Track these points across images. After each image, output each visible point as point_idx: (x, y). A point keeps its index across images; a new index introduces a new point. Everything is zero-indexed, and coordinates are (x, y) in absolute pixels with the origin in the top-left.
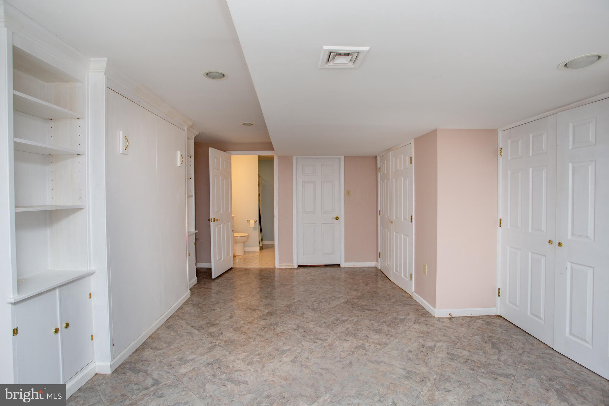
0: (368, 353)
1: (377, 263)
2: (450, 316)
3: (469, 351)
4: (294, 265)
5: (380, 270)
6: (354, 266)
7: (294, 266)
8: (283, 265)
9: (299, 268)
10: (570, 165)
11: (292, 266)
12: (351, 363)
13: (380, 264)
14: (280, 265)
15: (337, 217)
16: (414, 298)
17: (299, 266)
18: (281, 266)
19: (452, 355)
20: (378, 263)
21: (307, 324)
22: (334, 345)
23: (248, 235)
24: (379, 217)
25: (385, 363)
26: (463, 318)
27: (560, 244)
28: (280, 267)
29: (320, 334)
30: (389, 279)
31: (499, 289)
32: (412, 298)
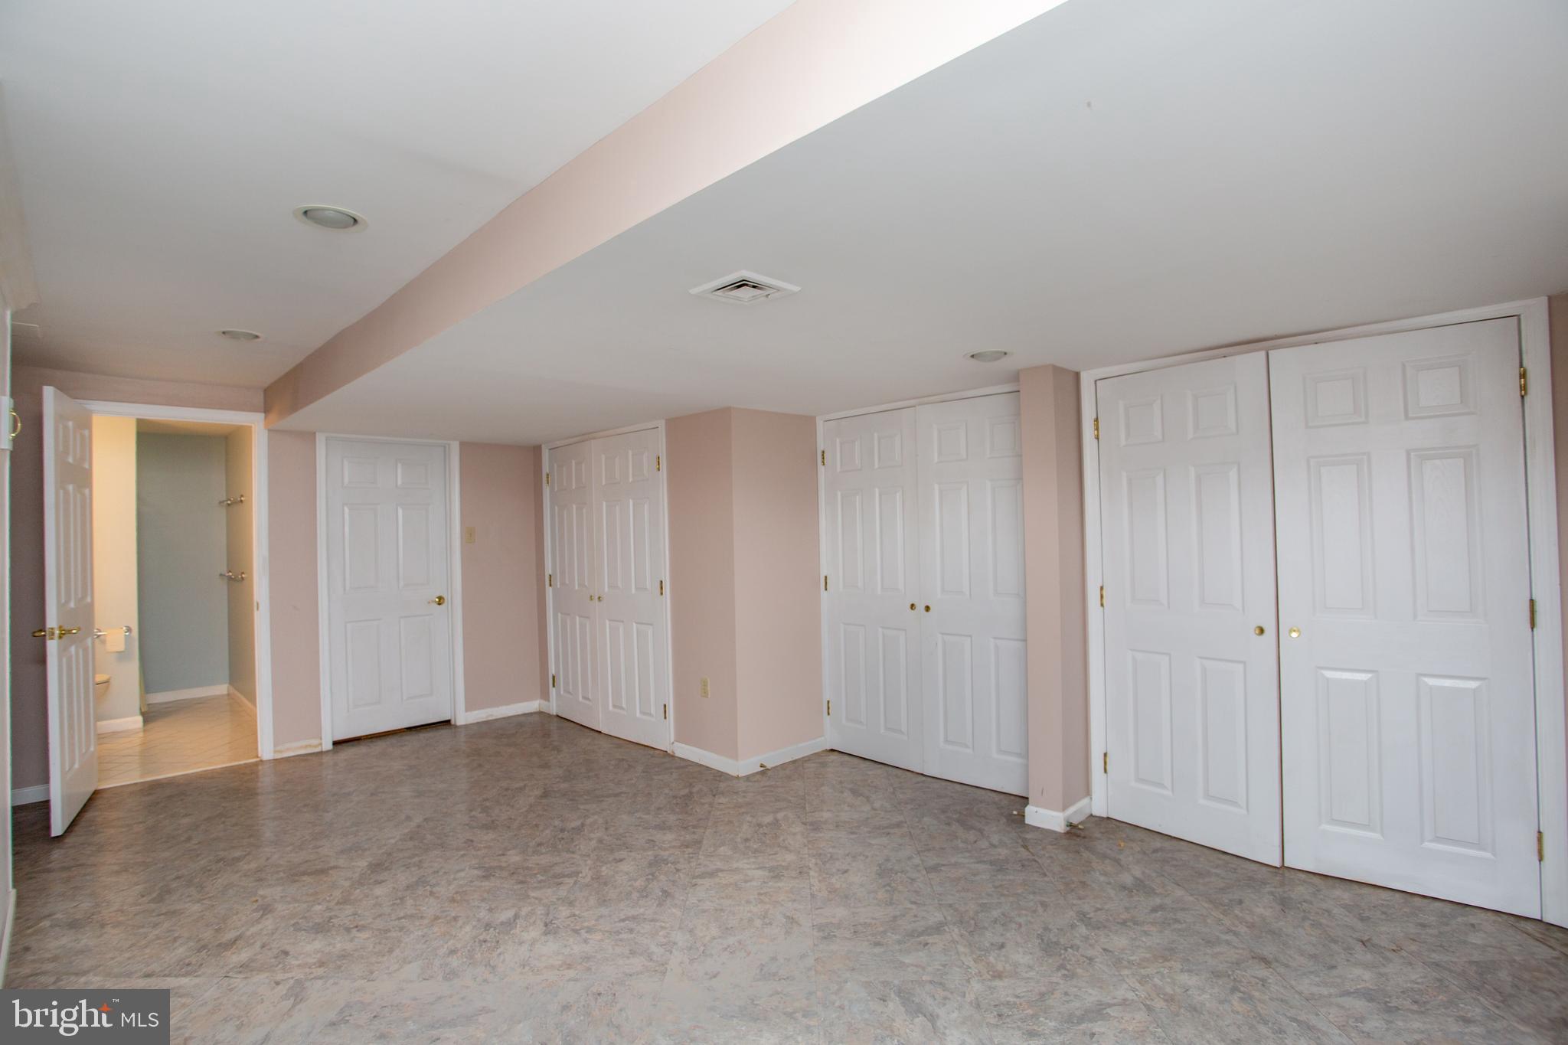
0: (678, 866)
1: (546, 703)
2: (762, 769)
3: (828, 811)
4: (323, 742)
5: (558, 716)
6: (490, 718)
7: (323, 745)
8: (288, 749)
9: (339, 747)
10: (936, 487)
11: (316, 746)
12: (664, 892)
13: (555, 705)
14: (278, 748)
15: (440, 598)
16: (677, 755)
17: (335, 743)
18: (280, 752)
19: (812, 824)
20: (549, 701)
21: (503, 859)
22: (602, 876)
23: (109, 679)
24: (549, 592)
25: (722, 871)
26: (783, 766)
27: (927, 608)
28: (279, 756)
29: (551, 867)
30: (593, 730)
31: (828, 702)
32: (673, 756)
